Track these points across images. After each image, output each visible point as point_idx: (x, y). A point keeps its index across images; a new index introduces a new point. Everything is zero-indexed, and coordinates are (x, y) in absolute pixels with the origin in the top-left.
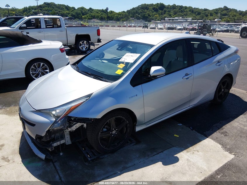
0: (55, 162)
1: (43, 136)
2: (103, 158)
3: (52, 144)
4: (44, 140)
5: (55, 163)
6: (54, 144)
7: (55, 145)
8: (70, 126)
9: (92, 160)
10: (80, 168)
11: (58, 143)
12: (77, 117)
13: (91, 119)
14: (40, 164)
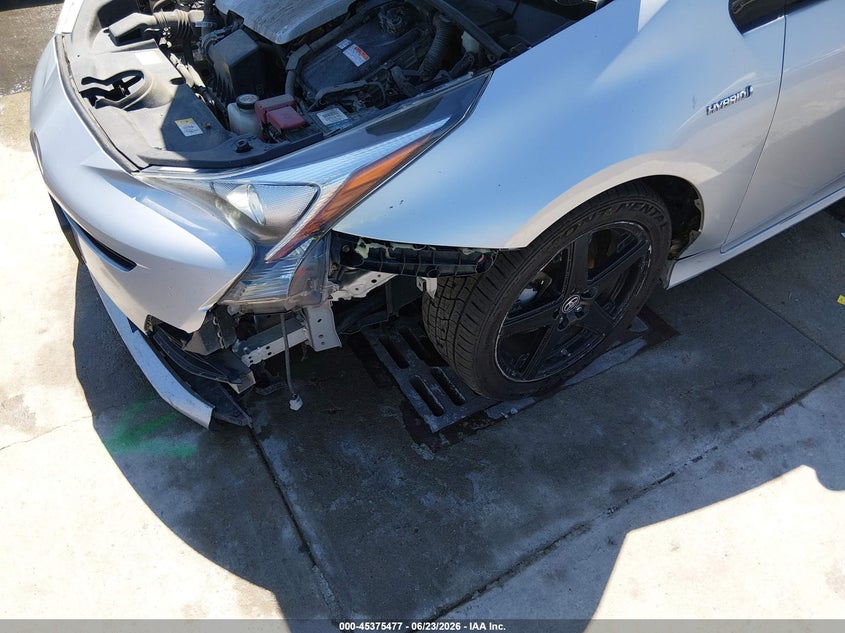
0: (266, 433)
1: (189, 332)
2: (498, 421)
3: (241, 353)
4: (196, 347)
5: (265, 444)
6: (254, 354)
7: (259, 355)
8: (342, 280)
9: (450, 431)
10: (398, 482)
11: (277, 346)
12: (388, 244)
13: (476, 253)
14: (188, 445)
